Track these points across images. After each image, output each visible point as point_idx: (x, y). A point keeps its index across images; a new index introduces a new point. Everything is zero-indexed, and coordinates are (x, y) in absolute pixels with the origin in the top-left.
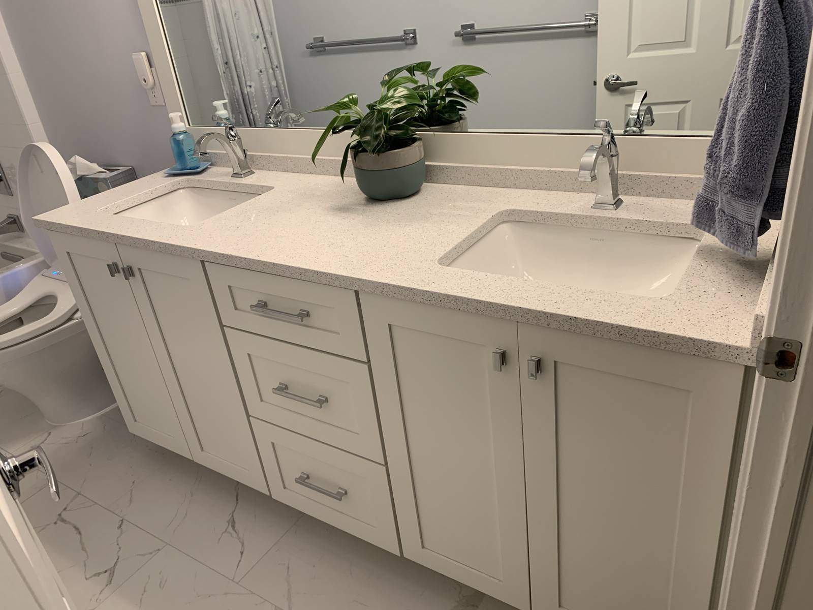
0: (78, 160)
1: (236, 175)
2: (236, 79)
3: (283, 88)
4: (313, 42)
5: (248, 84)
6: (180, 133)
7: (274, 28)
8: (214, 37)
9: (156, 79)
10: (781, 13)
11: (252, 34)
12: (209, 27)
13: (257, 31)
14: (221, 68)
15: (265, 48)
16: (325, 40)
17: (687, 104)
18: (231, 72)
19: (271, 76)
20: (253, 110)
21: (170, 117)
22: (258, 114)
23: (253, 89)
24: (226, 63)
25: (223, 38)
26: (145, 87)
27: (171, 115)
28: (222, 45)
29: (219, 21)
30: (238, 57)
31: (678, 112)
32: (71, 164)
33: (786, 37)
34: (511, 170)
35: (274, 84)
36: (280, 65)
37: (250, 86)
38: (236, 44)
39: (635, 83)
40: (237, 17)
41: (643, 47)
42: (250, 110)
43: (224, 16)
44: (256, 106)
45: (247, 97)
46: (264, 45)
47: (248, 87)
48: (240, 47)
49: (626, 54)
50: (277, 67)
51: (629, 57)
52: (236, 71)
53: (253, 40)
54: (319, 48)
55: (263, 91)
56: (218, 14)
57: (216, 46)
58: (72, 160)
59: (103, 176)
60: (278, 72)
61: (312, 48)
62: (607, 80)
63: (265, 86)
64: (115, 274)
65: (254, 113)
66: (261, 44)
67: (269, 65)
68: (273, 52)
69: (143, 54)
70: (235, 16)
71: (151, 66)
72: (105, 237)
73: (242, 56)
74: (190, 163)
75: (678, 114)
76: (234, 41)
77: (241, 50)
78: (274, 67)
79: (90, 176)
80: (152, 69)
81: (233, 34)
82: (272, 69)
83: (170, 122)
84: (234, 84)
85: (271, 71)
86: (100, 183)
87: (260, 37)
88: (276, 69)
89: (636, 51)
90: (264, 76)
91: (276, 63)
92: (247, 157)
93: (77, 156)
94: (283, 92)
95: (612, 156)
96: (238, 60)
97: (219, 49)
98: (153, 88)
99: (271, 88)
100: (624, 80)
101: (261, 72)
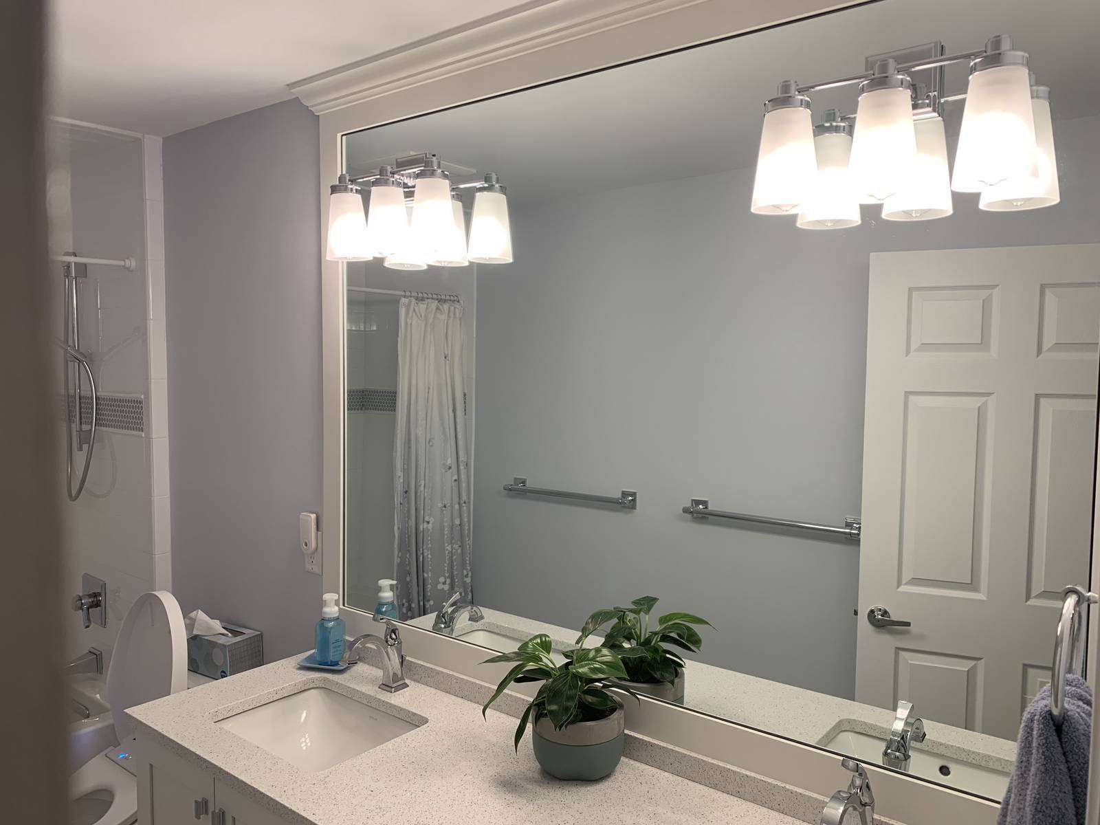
0: (201, 615)
1: (386, 687)
2: (413, 512)
3: (467, 528)
4: (512, 483)
5: (427, 519)
6: (330, 620)
7: (471, 459)
8: (399, 464)
9: (320, 545)
10: (1059, 748)
11: (444, 464)
12: (396, 452)
13: (450, 461)
14: (398, 499)
15: (455, 480)
16: (528, 484)
17: (979, 662)
18: (409, 503)
19: (456, 513)
20: (425, 551)
21: (324, 599)
22: (429, 556)
23: (430, 526)
24: (406, 492)
25: (409, 465)
26: (305, 552)
27: (327, 596)
28: (406, 471)
29: (410, 447)
30: (422, 488)
31: (967, 669)
32: (191, 619)
33: (1068, 777)
34: (735, 772)
35: (457, 522)
36: (469, 502)
37: (428, 522)
38: (422, 473)
39: (908, 624)
40: (431, 444)
41: (915, 581)
42: (421, 550)
43: (417, 441)
44: (430, 545)
45: (422, 534)
46: (455, 477)
47: (425, 524)
48: (427, 478)
49: (896, 584)
50: (465, 503)
51: (899, 590)
52: (416, 503)
53: (444, 471)
54: (519, 490)
55: (442, 529)
56: (409, 440)
57: (399, 473)
58: (193, 614)
59: (222, 640)
60: (465, 508)
61: (510, 490)
62: (872, 611)
63: (446, 524)
64: (201, 816)
65: (425, 554)
66: (452, 476)
67: (456, 499)
68: (464, 485)
69: (313, 516)
70: (429, 443)
71: (318, 529)
72: (204, 766)
73: (427, 486)
74: (332, 656)
75: (966, 673)
76: (421, 471)
77: (427, 481)
78: (462, 502)
79: (206, 638)
80: (319, 533)
81: (422, 463)
82: (459, 504)
83: (322, 603)
84: (409, 518)
85: (457, 506)
86: (216, 650)
87: (453, 467)
88: (464, 505)
89: (908, 583)
90: (447, 513)
91: (464, 498)
92: (405, 663)
93: (200, 612)
94: (467, 532)
95: (865, 805)
96: (421, 492)
97: (402, 477)
98: (313, 553)
99: (452, 527)
100: (894, 617)
101: (445, 507)
